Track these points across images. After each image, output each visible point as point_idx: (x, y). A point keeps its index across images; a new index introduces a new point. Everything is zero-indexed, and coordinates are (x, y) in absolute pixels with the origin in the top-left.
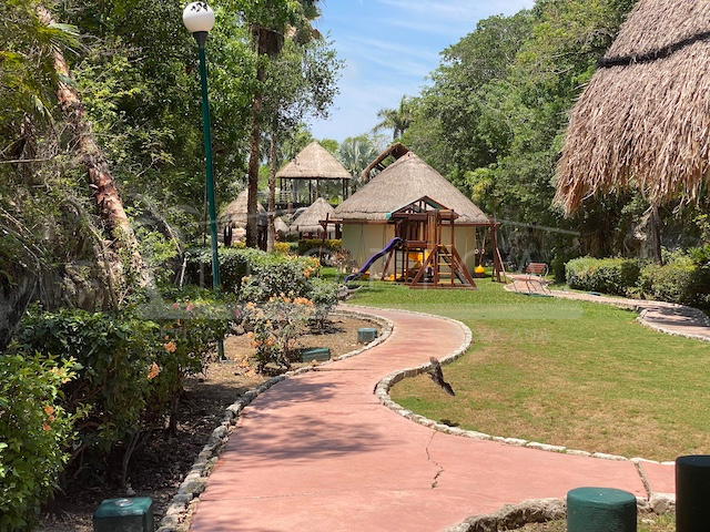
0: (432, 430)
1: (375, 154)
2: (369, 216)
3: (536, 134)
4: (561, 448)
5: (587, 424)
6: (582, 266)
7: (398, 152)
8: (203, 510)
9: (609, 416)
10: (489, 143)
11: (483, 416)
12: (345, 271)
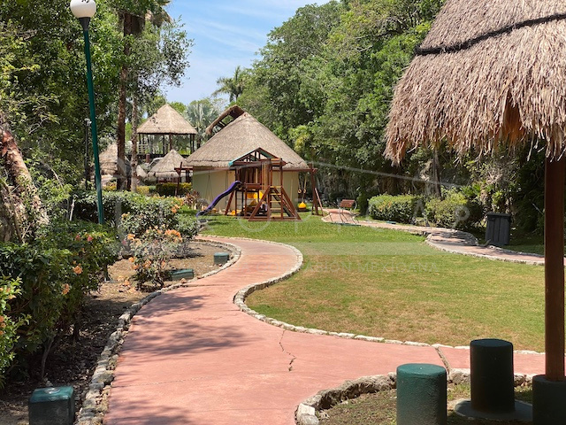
0: (282, 329)
1: (216, 114)
2: (214, 164)
3: (345, 97)
4: (381, 339)
5: (397, 320)
6: (381, 202)
7: (235, 113)
8: (115, 394)
9: (412, 315)
10: (307, 105)
11: (319, 317)
12: (195, 208)
